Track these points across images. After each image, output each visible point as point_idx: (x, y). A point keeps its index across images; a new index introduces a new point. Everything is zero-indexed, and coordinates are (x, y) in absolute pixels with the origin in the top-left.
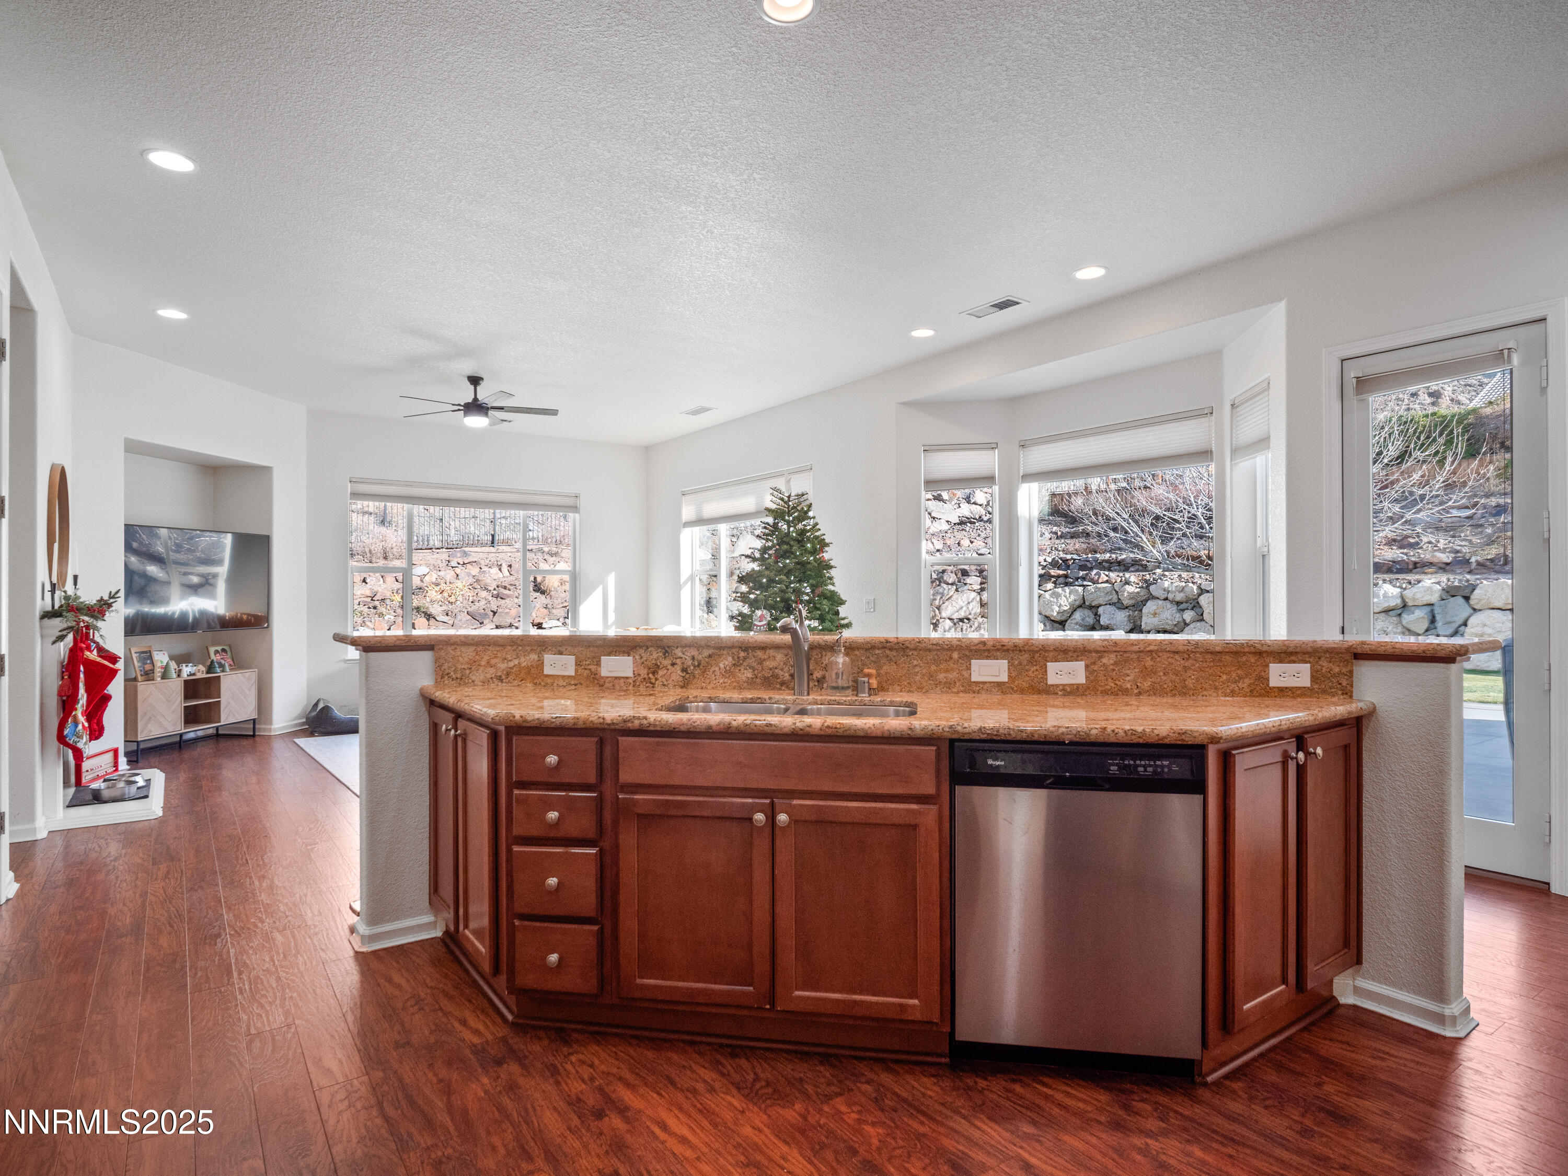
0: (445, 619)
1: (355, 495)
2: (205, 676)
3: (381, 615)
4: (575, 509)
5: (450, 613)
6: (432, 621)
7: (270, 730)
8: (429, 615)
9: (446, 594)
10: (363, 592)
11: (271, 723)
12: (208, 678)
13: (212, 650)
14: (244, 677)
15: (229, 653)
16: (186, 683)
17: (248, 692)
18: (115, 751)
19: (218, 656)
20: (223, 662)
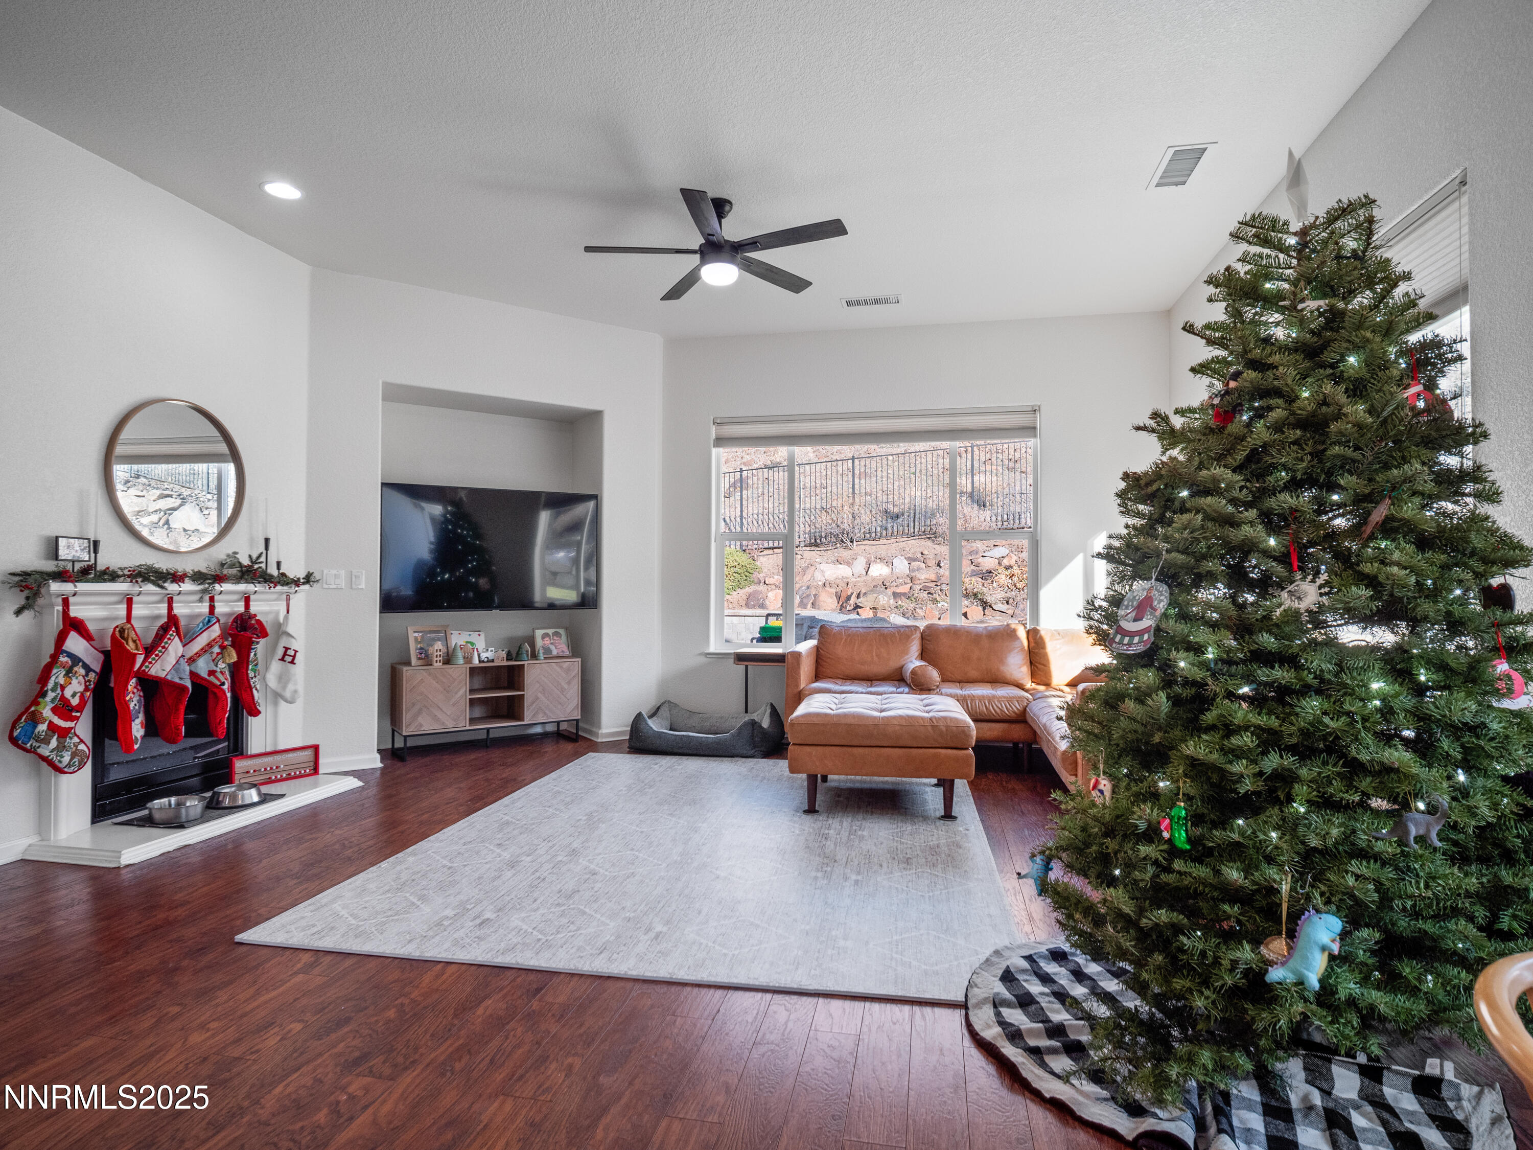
0: (1004, 607)
1: (720, 441)
2: (505, 663)
3: (935, 601)
4: (1031, 430)
5: (1011, 601)
6: (988, 611)
7: (597, 735)
8: (985, 603)
9: (1015, 579)
10: (927, 576)
11: (599, 727)
12: (508, 666)
13: (539, 633)
14: (561, 667)
15: (564, 637)
16: (473, 671)
17: (566, 686)
18: (316, 748)
19: (547, 641)
20: (552, 647)
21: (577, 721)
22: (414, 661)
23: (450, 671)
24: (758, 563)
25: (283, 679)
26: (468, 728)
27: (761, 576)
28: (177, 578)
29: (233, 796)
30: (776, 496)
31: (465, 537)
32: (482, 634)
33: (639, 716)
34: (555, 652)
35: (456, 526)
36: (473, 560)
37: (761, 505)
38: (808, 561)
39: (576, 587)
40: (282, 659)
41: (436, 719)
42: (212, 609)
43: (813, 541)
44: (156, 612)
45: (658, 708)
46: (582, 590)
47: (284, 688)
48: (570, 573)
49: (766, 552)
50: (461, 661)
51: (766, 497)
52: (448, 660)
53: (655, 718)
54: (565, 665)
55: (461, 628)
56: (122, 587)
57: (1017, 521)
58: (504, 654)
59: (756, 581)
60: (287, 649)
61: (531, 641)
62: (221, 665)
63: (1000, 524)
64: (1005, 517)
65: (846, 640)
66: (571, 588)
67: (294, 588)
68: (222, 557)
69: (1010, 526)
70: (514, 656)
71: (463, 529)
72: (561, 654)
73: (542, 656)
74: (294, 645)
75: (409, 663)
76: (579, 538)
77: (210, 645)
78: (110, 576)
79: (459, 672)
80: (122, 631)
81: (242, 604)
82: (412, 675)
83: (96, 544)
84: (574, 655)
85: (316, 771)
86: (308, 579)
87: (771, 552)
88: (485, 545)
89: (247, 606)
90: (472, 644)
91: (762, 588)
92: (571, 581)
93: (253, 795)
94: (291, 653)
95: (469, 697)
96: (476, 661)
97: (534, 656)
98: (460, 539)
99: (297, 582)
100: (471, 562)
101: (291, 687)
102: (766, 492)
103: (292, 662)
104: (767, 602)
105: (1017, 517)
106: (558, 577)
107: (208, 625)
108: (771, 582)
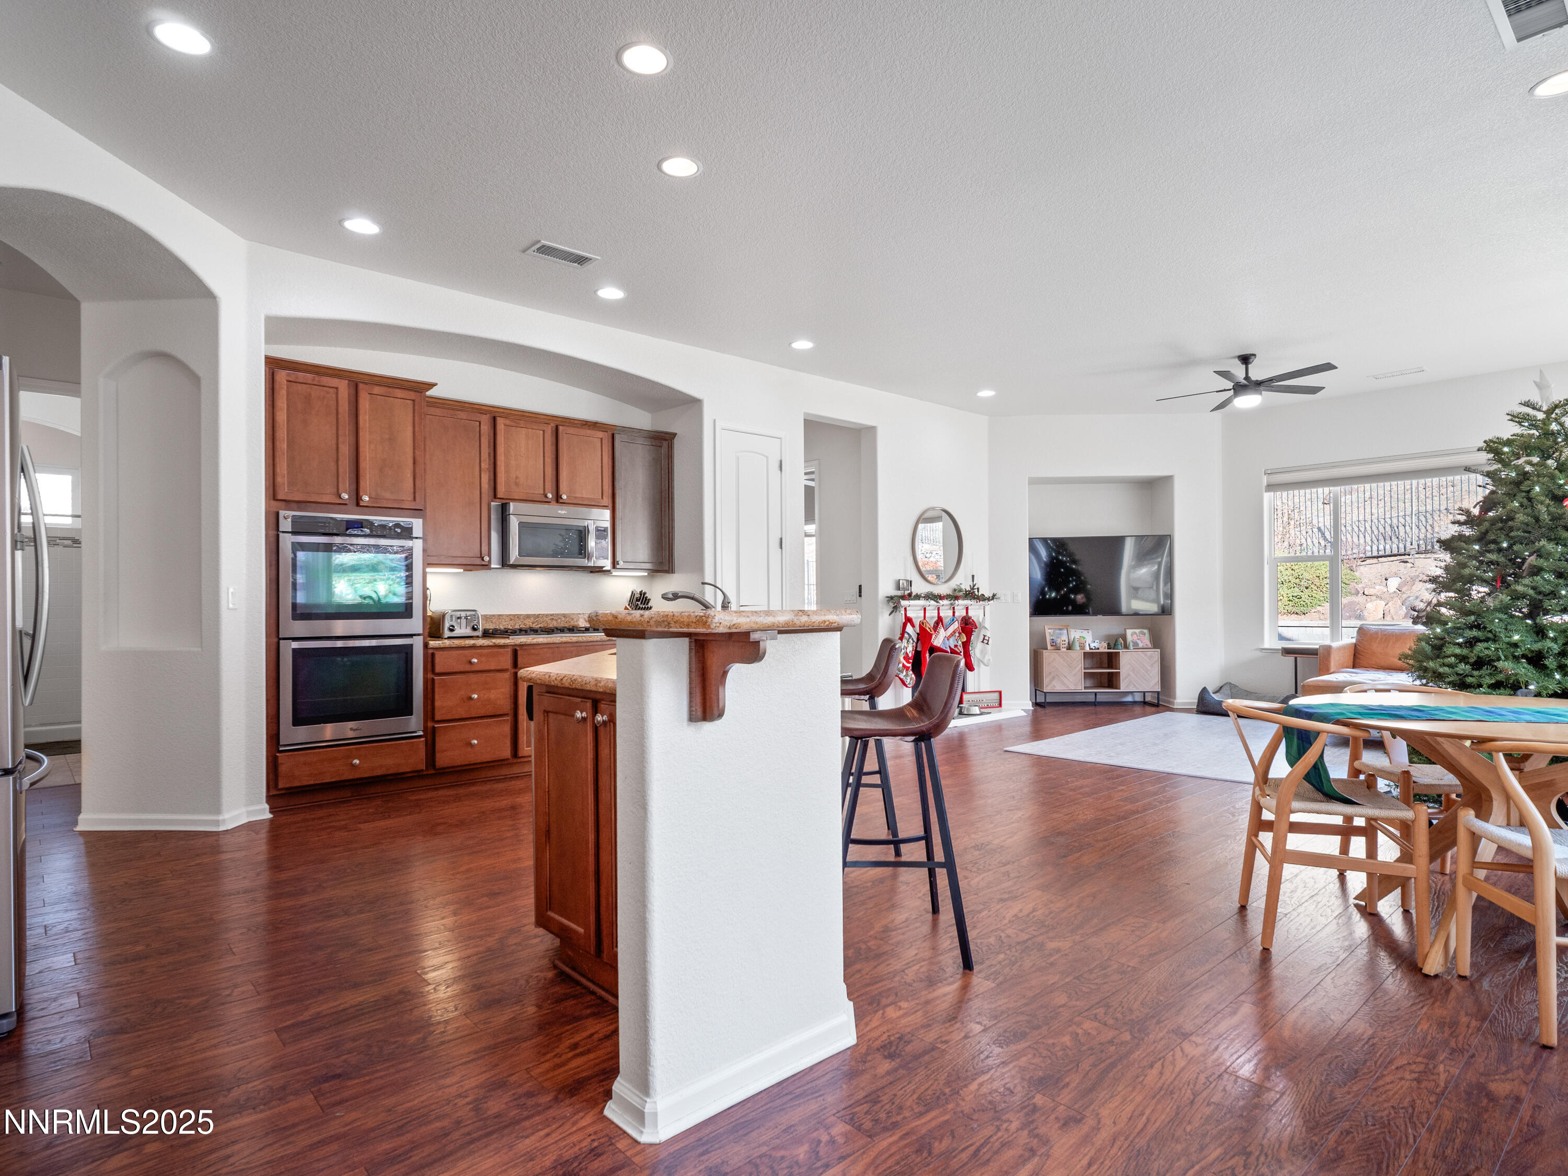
1: (1271, 487)
2: (1107, 651)
7: (1173, 703)
11: (1175, 698)
12: (1108, 653)
13: (1128, 632)
14: (1146, 655)
15: (1147, 635)
16: (1086, 654)
17: (1149, 668)
18: (1000, 692)
19: (1134, 637)
20: (1139, 642)
21: (1158, 693)
22: (1049, 647)
23: (1071, 654)
24: (1357, 574)
25: (983, 652)
26: (1083, 691)
27: (1359, 587)
28: (941, 597)
29: (968, 709)
30: (1387, 499)
31: (1066, 562)
32: (1090, 632)
33: (1204, 690)
34: (1141, 645)
35: (1058, 553)
36: (1073, 580)
37: (1368, 510)
38: (1419, 570)
39: (1157, 601)
40: (983, 642)
41: (1064, 684)
42: (954, 613)
43: (1429, 547)
44: (933, 615)
45: (1221, 688)
46: (1162, 603)
47: (984, 657)
48: (1151, 588)
49: (1369, 561)
50: (1078, 648)
51: (1375, 502)
52: (1070, 647)
53: (1218, 694)
54: (1149, 654)
55: (1077, 627)
56: (922, 602)
58: (1105, 645)
59: (1353, 592)
60: (985, 636)
61: (1124, 637)
62: (960, 643)
65: (1381, 639)
66: (1153, 601)
67: (987, 602)
68: (955, 586)
70: (1112, 646)
71: (1063, 556)
72: (1145, 646)
73: (1131, 647)
74: (988, 634)
75: (1047, 649)
76: (1160, 560)
77: (954, 632)
78: (918, 597)
79: (1077, 655)
80: (923, 623)
81: (965, 611)
82: (1048, 657)
83: (911, 582)
84: (1155, 647)
85: (1000, 705)
86: (994, 597)
87: (1375, 561)
88: (1080, 568)
89: (967, 613)
90: (1084, 638)
91: (1360, 599)
92: (1152, 594)
93: (976, 710)
94: (986, 638)
95: (1083, 671)
96: (1087, 649)
97: (1126, 647)
98: (1061, 564)
99: (989, 599)
100: (1072, 582)
101: (987, 657)
102: (1374, 495)
103: (987, 644)
104: (1366, 613)
106: (1140, 592)
107: (953, 621)
108: (1371, 593)
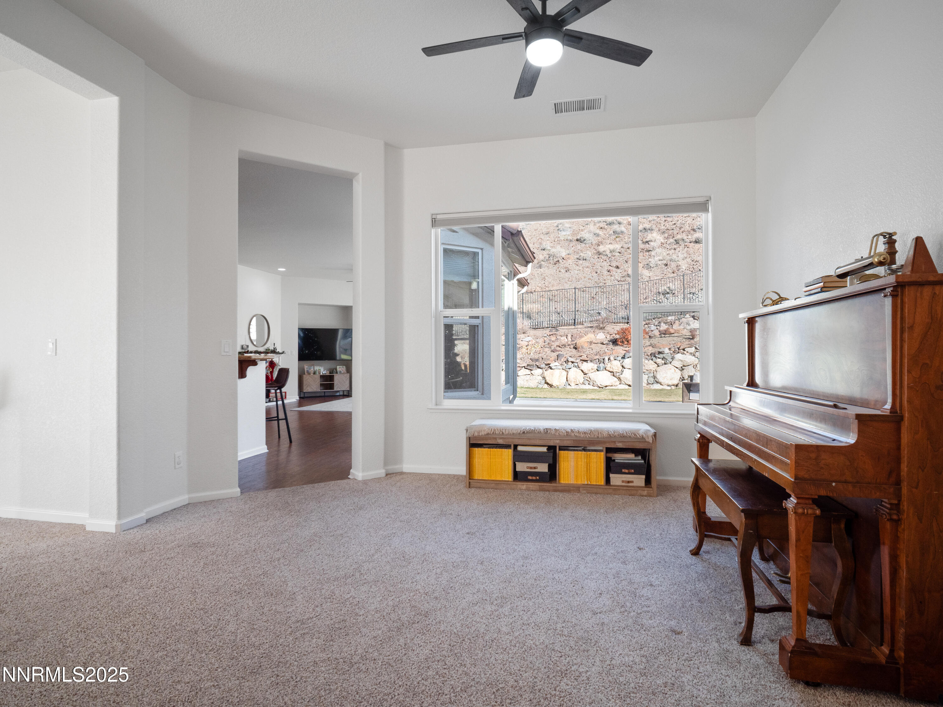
12: (330, 375)
13: (338, 367)
15: (344, 368)
16: (321, 376)
17: (344, 381)
18: (286, 393)
19: (340, 369)
21: (349, 391)
23: (315, 376)
26: (320, 391)
32: (323, 367)
34: (342, 372)
35: (309, 334)
36: (316, 346)
41: (312, 389)
50: (318, 374)
52: (314, 373)
54: (344, 376)
55: (317, 365)
57: (541, 325)
58: (329, 372)
61: (336, 369)
62: (269, 372)
63: (534, 326)
64: (537, 323)
66: (346, 355)
67: (280, 355)
68: (266, 348)
69: (539, 327)
70: (331, 373)
73: (339, 373)
75: (305, 374)
78: (251, 352)
79: (317, 377)
82: (305, 377)
83: (249, 347)
84: (348, 373)
85: (286, 398)
86: (283, 353)
88: (319, 340)
89: (272, 359)
90: (320, 369)
95: (320, 383)
96: (322, 374)
97: (337, 373)
99: (281, 354)
105: (541, 323)
106: (342, 351)
107: (266, 363)
